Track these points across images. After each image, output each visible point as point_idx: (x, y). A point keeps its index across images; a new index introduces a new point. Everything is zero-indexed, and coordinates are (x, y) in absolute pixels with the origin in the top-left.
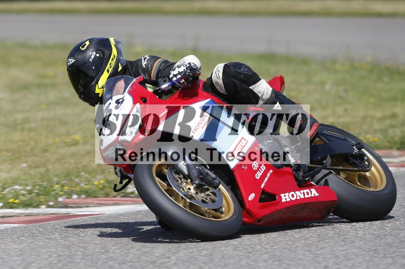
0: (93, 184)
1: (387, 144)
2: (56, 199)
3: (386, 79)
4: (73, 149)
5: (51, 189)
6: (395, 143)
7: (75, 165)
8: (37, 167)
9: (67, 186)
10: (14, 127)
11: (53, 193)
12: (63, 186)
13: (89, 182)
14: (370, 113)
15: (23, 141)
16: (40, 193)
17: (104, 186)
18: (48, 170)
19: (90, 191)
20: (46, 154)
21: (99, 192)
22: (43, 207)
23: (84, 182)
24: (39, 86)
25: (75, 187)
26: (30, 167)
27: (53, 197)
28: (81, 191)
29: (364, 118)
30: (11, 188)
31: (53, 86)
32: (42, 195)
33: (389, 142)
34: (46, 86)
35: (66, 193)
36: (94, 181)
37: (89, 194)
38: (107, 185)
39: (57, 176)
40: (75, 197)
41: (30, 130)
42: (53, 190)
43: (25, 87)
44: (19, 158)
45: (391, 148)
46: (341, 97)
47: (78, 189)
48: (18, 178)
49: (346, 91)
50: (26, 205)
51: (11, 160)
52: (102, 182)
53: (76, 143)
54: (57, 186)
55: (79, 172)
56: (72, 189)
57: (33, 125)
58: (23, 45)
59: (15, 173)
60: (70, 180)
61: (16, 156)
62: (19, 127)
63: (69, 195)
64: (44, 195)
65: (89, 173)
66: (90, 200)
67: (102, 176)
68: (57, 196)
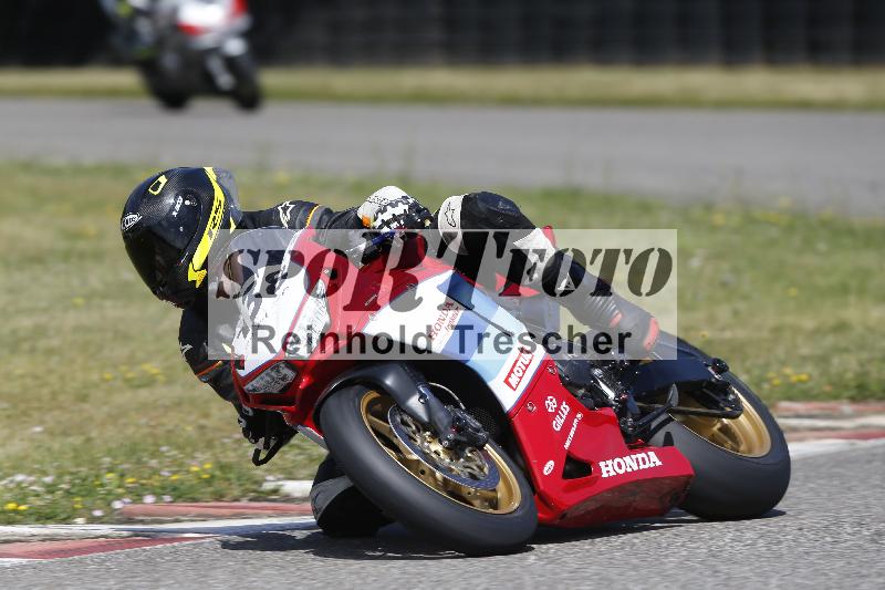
0: (188, 472)
1: (827, 389)
2: (109, 505)
3: (822, 246)
4: (144, 394)
5: (97, 483)
6: (846, 387)
7: (146, 430)
8: (65, 434)
9: (133, 476)
10: (14, 344)
11: (102, 491)
12: (122, 476)
13: (179, 466)
14: (790, 319)
15: (35, 377)
16: (73, 491)
17: (213, 477)
18: (89, 440)
19: (182, 487)
20: (86, 406)
21: (203, 490)
22: (80, 520)
23: (167, 467)
24: (66, 256)
25: (150, 478)
26: (50, 433)
27: (101, 499)
28: (163, 488)
29: (777, 330)
30: (11, 478)
31: (98, 256)
32: (77, 494)
33: (832, 384)
34: (82, 256)
35: (130, 491)
36: (190, 465)
37: (179, 493)
38: (218, 473)
39: (109, 453)
40: (149, 499)
41: (50, 352)
42: (102, 485)
43: (36, 259)
44: (25, 413)
45: (836, 397)
46: (724, 285)
47: (155, 481)
48: (25, 457)
49: (736, 271)
50: (43, 517)
51: (9, 417)
52: (208, 466)
53: (149, 382)
54: (110, 475)
55: (157, 445)
56: (144, 481)
57: (55, 342)
58: (28, 167)
59: (17, 447)
60: (139, 462)
61: (21, 409)
62: (26, 346)
63: (137, 495)
64: (83, 496)
65: (180, 448)
66: (181, 507)
67: (208, 455)
68: (110, 497)
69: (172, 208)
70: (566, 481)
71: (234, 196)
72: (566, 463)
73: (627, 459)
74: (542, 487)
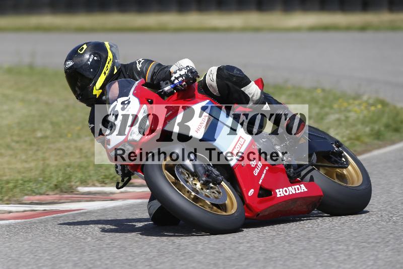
69: (88, 60)
70: (259, 199)
71: (117, 56)
72: (260, 190)
73: (290, 188)
74: (248, 201)
